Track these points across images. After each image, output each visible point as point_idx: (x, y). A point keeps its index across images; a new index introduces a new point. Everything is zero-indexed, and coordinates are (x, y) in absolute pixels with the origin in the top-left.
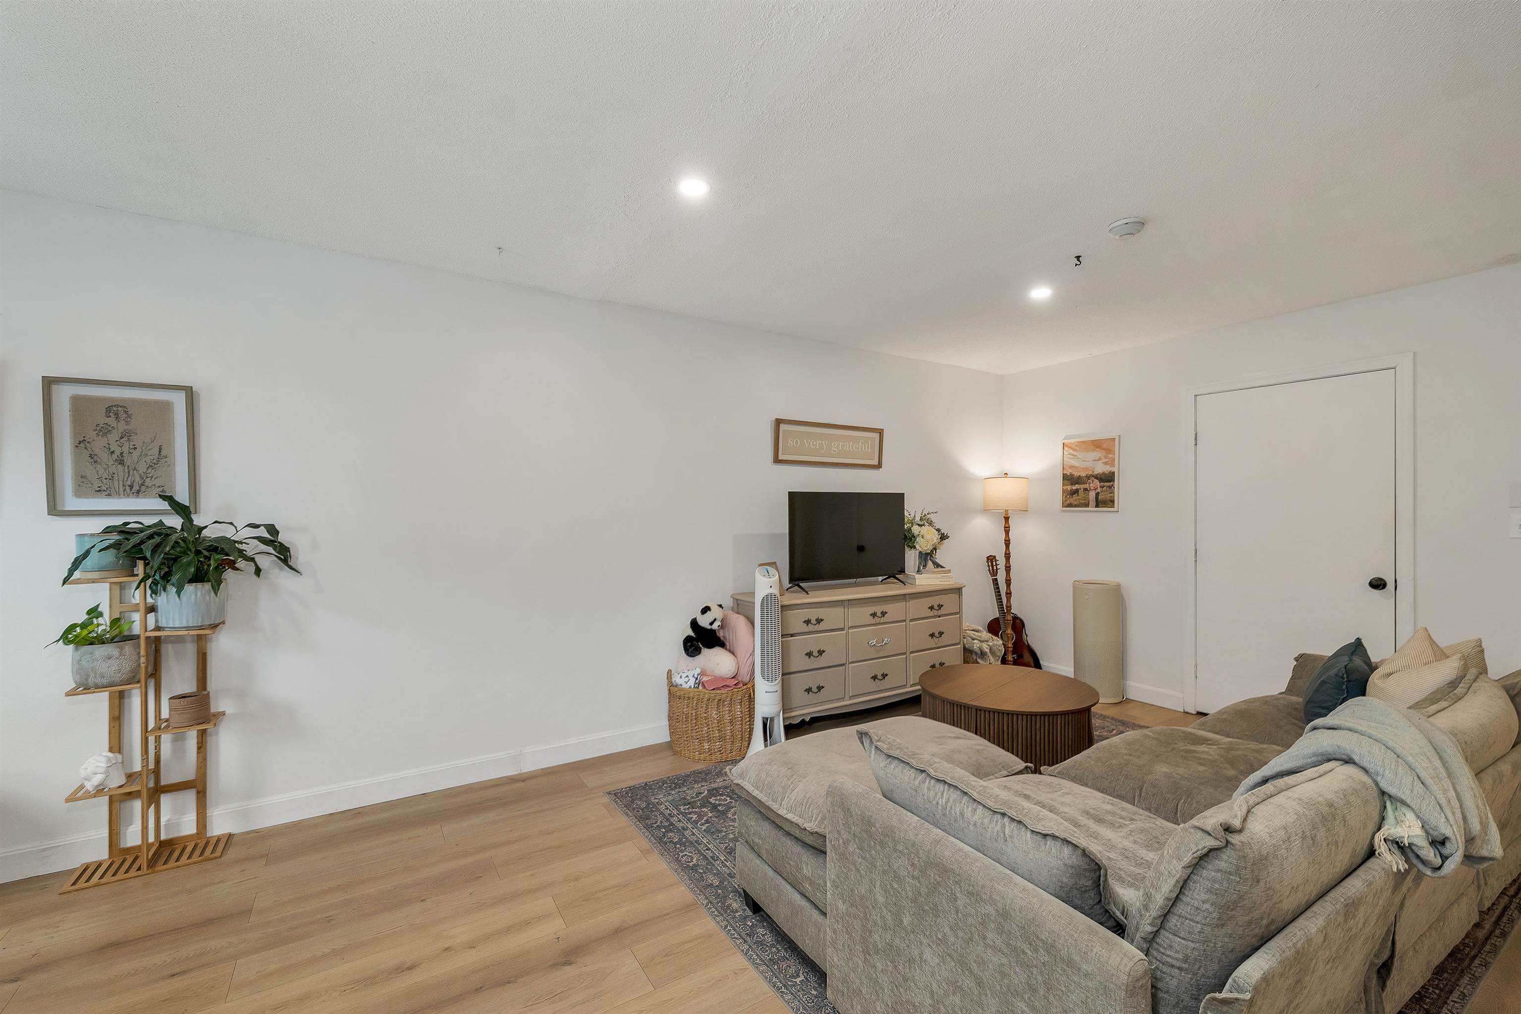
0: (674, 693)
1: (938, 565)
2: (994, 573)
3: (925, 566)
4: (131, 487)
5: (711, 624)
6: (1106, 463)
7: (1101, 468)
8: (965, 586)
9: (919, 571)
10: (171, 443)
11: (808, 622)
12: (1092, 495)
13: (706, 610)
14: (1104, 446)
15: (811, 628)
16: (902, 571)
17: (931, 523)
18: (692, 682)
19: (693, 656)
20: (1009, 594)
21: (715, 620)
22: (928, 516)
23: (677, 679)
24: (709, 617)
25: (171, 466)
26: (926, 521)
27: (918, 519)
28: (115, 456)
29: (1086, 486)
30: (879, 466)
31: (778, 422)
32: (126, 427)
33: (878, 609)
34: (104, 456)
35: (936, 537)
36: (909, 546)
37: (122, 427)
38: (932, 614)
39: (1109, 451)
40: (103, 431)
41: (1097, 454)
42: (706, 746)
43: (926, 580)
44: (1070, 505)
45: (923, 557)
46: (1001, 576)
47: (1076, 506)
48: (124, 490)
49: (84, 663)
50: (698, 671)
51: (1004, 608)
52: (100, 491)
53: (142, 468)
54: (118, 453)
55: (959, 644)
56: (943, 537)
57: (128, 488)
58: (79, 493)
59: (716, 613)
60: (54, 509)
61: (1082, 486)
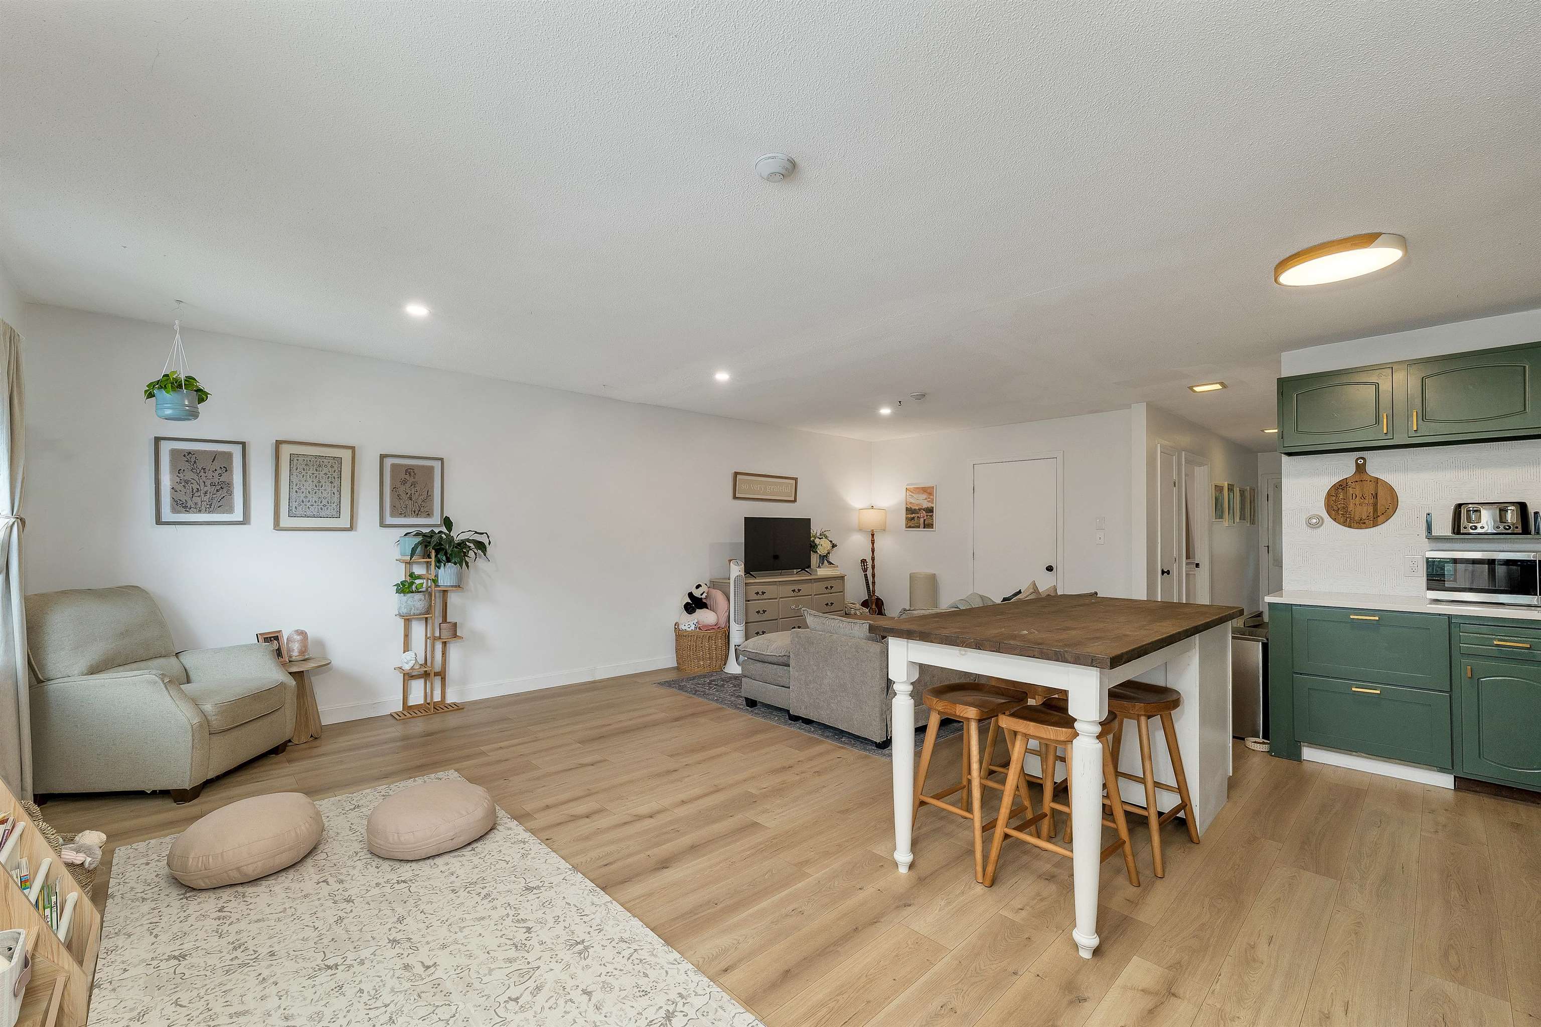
0: (680, 635)
1: (831, 563)
2: (865, 570)
3: (823, 564)
4: (414, 512)
5: (702, 595)
6: (929, 501)
7: (926, 505)
8: (846, 575)
9: (819, 567)
10: (433, 487)
11: (757, 593)
12: (922, 520)
13: (698, 587)
14: (928, 491)
15: (758, 597)
16: (809, 567)
17: (826, 537)
18: (693, 627)
19: (691, 614)
20: (874, 583)
21: (704, 592)
22: (825, 533)
23: (682, 627)
24: (701, 590)
25: (432, 500)
26: (823, 535)
27: (818, 534)
28: (408, 495)
29: (919, 515)
30: (795, 501)
31: (736, 474)
32: (414, 480)
33: (796, 587)
34: (404, 496)
35: (829, 545)
36: (813, 551)
37: (412, 480)
38: (826, 591)
39: (931, 494)
40: (404, 482)
41: (924, 496)
42: (702, 663)
43: (823, 572)
44: (910, 527)
45: (822, 558)
46: (869, 572)
47: (913, 527)
48: (412, 514)
49: (409, 602)
50: (696, 621)
51: (870, 592)
52: (401, 514)
53: (420, 502)
54: (409, 494)
55: (843, 610)
56: (834, 546)
57: (413, 512)
58: (392, 515)
59: (704, 588)
60: (383, 525)
61: (916, 515)
